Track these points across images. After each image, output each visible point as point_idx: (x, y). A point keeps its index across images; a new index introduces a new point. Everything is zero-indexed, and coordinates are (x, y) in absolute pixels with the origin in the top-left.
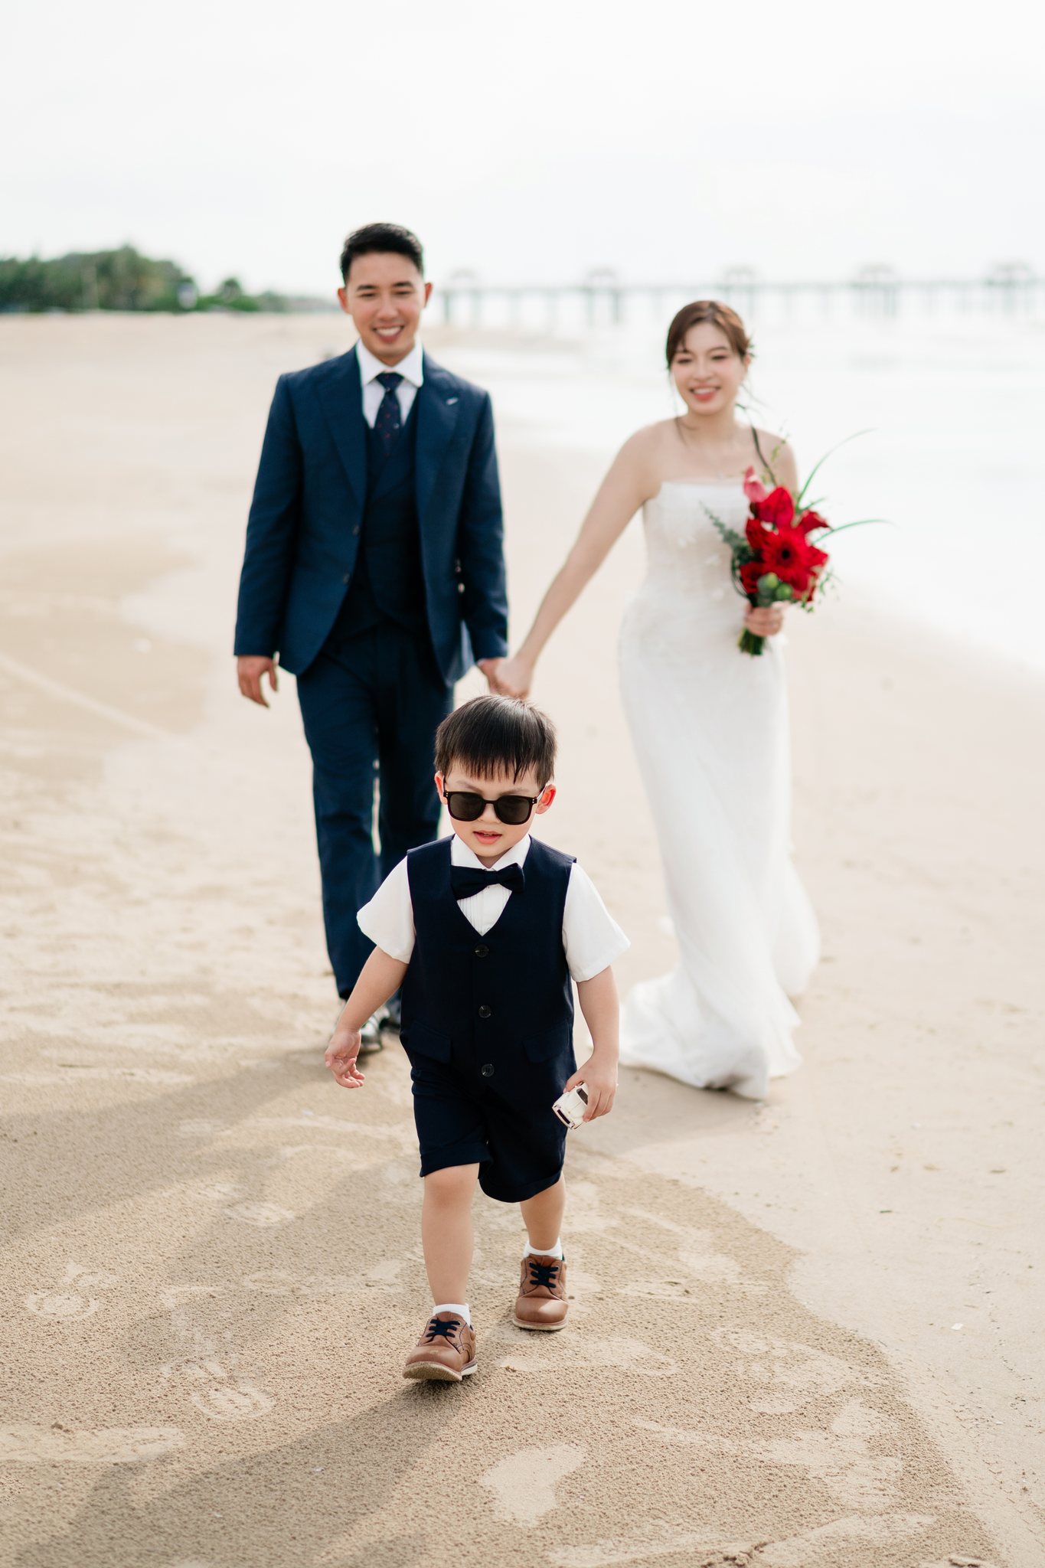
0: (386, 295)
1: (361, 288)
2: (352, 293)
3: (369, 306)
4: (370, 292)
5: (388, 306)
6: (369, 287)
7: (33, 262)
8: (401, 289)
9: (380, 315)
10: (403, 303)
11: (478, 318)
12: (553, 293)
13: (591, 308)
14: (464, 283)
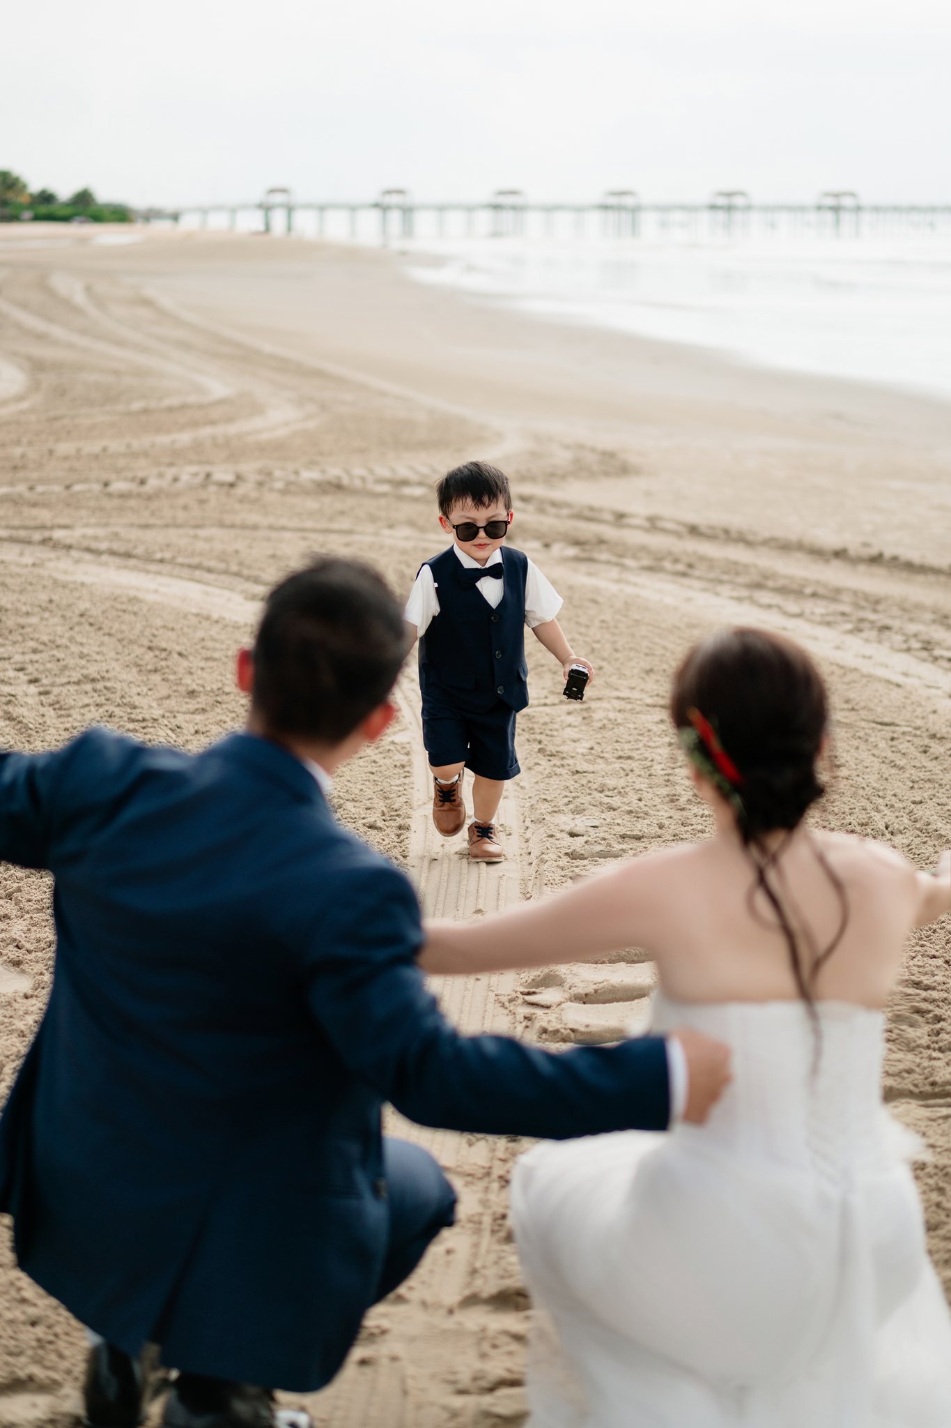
11: (289, 228)
12: (353, 208)
13: (384, 221)
14: (278, 198)
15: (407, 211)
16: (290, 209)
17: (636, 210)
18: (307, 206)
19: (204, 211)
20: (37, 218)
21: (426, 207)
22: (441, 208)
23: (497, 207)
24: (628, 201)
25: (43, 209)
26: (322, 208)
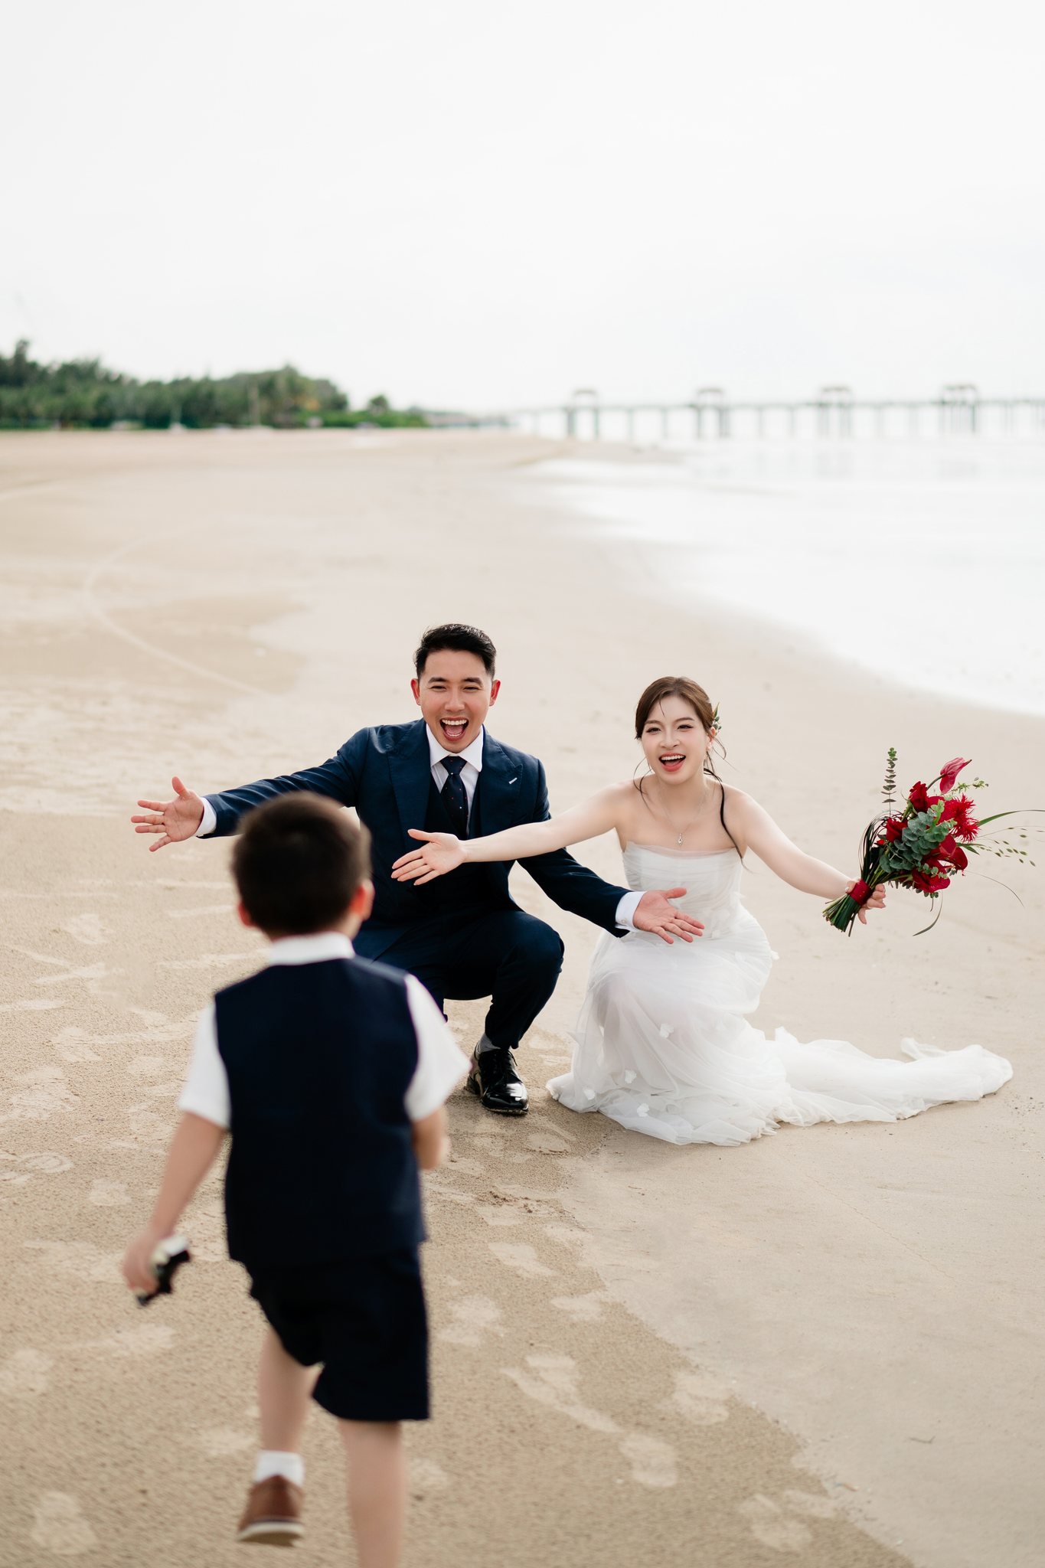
0: (455, 689)
1: (434, 680)
2: (424, 684)
3: (437, 698)
4: (441, 684)
5: (455, 700)
6: (441, 680)
7: (206, 381)
8: (470, 685)
9: (447, 707)
10: (471, 699)
11: (597, 432)
12: (664, 410)
13: (699, 423)
14: (585, 400)
15: (722, 411)
16: (596, 411)
17: (975, 406)
18: (616, 408)
19: (535, 413)
20: (327, 425)
21: (744, 406)
22: (760, 408)
23: (822, 406)
24: (970, 396)
25: (334, 416)
26: (630, 410)
